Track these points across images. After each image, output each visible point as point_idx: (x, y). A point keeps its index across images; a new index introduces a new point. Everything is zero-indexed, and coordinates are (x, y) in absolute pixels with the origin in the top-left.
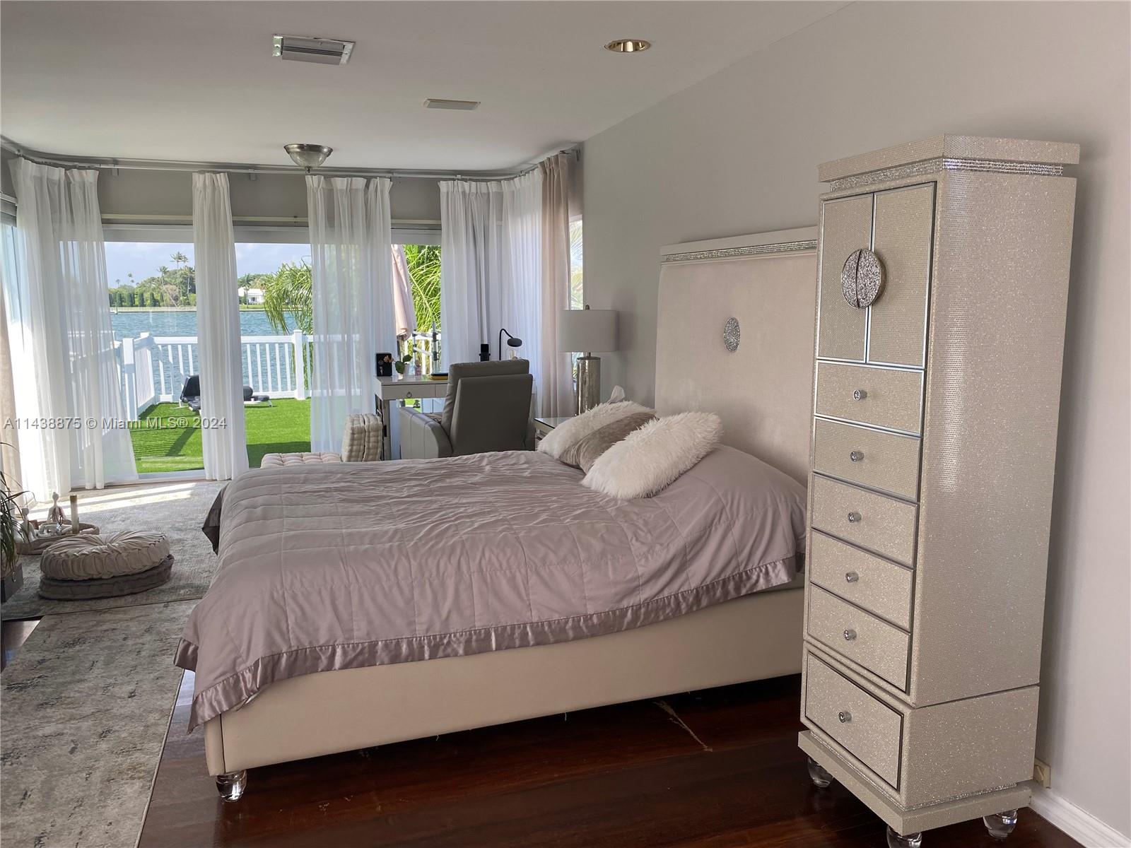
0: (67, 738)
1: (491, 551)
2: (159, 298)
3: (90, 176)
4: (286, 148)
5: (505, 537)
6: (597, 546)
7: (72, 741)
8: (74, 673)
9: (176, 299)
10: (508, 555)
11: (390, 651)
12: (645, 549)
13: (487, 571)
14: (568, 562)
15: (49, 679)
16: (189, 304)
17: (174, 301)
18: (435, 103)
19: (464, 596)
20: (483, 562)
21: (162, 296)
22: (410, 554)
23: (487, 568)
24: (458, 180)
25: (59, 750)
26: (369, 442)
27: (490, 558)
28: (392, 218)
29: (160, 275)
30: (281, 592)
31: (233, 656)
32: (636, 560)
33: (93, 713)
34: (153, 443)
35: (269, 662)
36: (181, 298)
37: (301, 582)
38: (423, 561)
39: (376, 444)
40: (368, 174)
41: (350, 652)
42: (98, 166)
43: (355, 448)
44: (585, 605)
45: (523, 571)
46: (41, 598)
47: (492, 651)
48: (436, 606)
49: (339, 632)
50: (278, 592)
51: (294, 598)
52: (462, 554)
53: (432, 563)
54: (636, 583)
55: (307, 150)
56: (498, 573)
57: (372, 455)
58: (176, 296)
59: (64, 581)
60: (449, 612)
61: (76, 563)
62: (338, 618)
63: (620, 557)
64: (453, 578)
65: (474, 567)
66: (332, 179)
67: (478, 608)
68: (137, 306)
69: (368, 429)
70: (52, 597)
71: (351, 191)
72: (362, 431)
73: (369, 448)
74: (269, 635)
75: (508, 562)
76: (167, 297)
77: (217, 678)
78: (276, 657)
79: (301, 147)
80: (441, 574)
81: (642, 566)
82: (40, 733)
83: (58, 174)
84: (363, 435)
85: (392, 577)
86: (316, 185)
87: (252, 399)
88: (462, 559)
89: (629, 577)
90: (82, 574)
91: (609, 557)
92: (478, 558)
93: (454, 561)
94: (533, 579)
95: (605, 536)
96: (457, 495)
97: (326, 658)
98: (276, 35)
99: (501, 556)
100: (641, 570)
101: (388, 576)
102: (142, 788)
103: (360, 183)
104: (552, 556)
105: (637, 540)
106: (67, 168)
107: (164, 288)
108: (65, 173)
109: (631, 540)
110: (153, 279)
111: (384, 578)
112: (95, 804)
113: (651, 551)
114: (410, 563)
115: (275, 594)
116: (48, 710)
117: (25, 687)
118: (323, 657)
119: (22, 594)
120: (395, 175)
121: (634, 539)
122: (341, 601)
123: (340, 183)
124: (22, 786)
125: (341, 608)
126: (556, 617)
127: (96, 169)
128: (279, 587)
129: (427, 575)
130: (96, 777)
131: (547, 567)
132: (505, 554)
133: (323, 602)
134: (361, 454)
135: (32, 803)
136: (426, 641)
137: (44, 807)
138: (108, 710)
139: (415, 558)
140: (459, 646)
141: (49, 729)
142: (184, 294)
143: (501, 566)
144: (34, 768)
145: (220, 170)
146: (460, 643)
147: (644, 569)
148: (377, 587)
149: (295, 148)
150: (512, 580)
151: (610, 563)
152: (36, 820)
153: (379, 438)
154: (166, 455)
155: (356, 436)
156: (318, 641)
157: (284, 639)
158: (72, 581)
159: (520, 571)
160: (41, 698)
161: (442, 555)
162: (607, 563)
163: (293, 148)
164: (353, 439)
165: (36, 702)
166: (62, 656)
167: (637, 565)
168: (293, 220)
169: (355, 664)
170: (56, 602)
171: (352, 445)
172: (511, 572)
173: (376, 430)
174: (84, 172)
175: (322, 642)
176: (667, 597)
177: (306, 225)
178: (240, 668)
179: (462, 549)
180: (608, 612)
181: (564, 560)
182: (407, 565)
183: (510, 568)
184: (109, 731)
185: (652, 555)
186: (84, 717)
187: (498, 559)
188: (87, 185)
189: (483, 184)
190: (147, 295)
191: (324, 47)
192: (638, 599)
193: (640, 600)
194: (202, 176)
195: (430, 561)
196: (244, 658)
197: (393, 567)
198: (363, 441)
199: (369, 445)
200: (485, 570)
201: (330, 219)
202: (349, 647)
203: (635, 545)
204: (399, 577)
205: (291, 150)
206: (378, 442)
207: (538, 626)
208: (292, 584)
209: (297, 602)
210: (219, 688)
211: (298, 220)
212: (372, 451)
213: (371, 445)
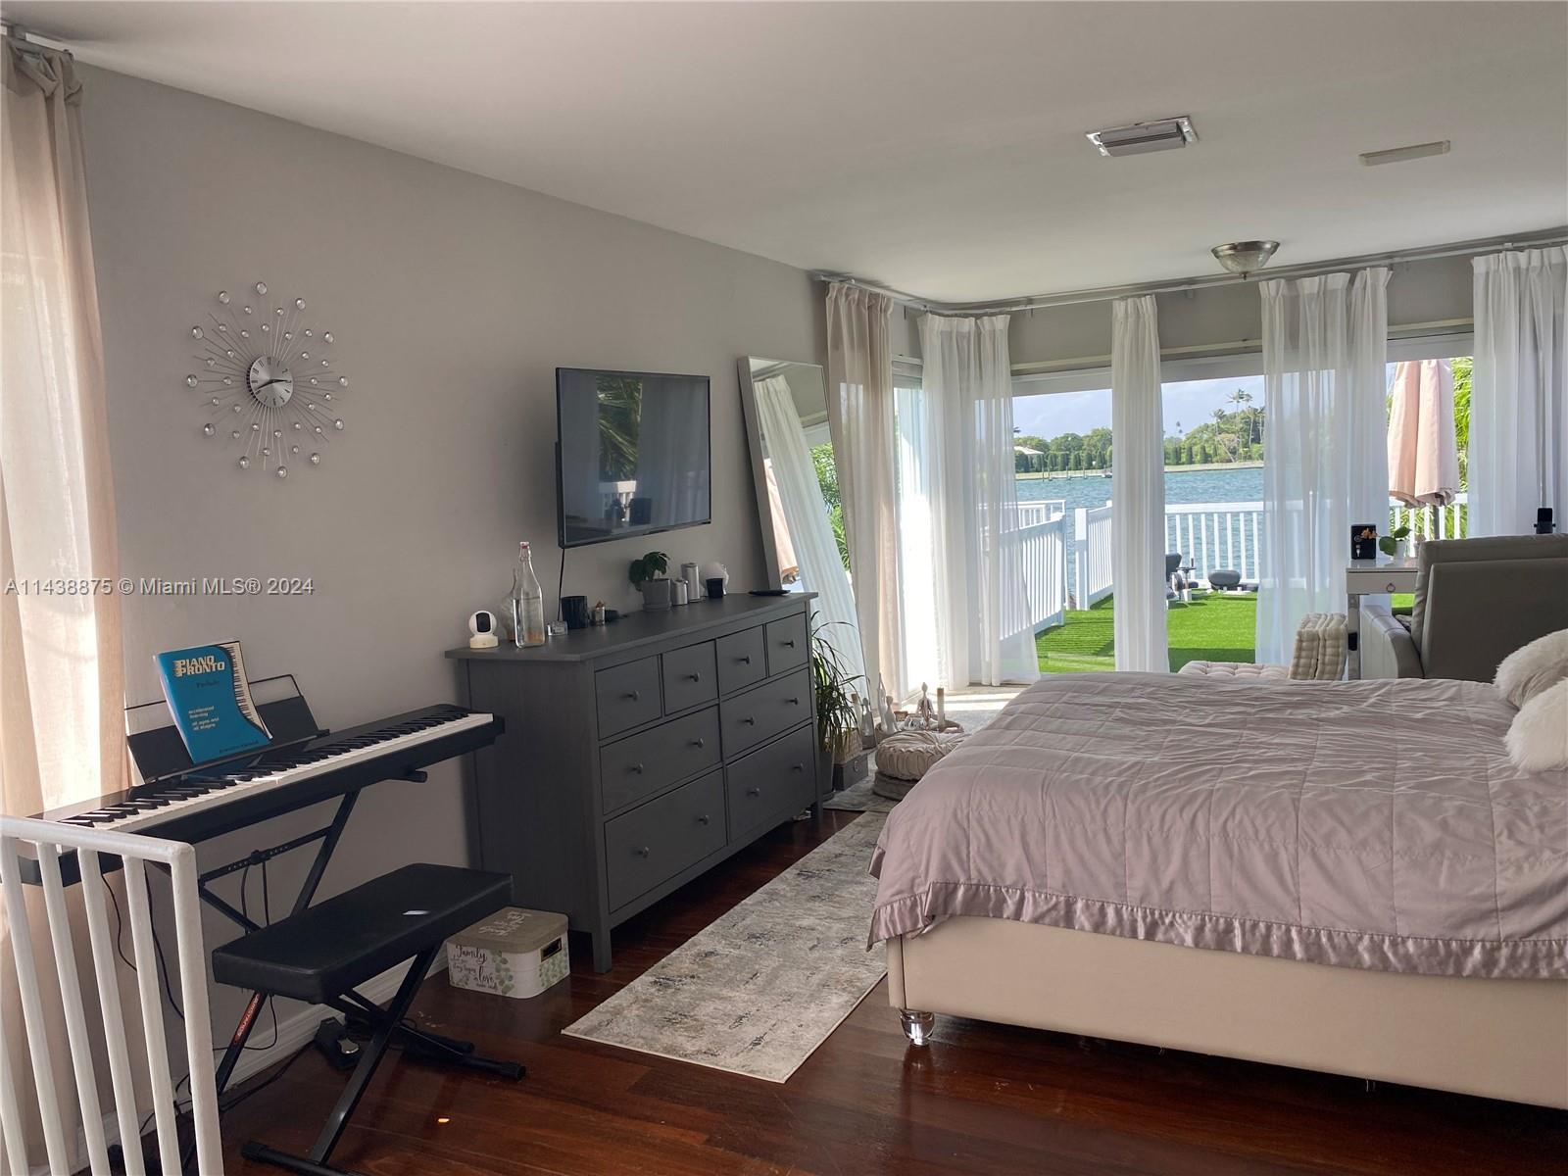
0: (815, 934)
1: (1247, 812)
2: (1212, 452)
3: (1001, 322)
4: (1215, 252)
5: (1278, 795)
6: (1429, 833)
7: (818, 939)
8: (858, 874)
9: (1234, 452)
10: (1270, 822)
11: (1092, 915)
12: (1521, 852)
13: (1234, 837)
14: (1368, 849)
15: (835, 874)
16: (1250, 458)
17: (1230, 455)
18: (1370, 157)
19: (1196, 866)
20: (1230, 824)
21: (1215, 450)
22: (1131, 796)
23: (1234, 833)
24: (1507, 250)
25: (801, 945)
26: (1324, 655)
27: (1241, 822)
28: (1389, 324)
29: (1214, 421)
30: (965, 812)
31: (911, 874)
32: (1499, 868)
33: (849, 918)
34: (1089, 638)
35: (941, 889)
36: (1241, 450)
37: (990, 804)
38: (1145, 805)
39: (1336, 658)
40: (1352, 266)
41: (1042, 904)
42: (1008, 309)
43: (1302, 661)
44: (1394, 920)
45: (1291, 847)
46: (875, 793)
47: (1234, 951)
48: (1155, 870)
49: (1028, 875)
50: (962, 812)
51: (980, 820)
52: (1201, 807)
53: (1156, 812)
54: (1489, 905)
55: (1241, 250)
56: (1251, 844)
57: (1328, 673)
58: (1234, 448)
59: (891, 777)
60: (1172, 883)
61: (900, 760)
62: (1028, 858)
63: (1470, 857)
64: (1182, 838)
65: (1215, 826)
66: (1298, 281)
67: (1216, 886)
68: (1183, 464)
69: (1324, 636)
70: (881, 793)
71: (1325, 294)
72: (1314, 638)
73: (1323, 663)
74: (944, 858)
75: (1268, 831)
76: (1222, 450)
77: (893, 895)
78: (952, 886)
79: (1234, 247)
80: (1166, 829)
81: (1507, 879)
82: (798, 924)
83: (968, 324)
84: (1315, 643)
85: (1098, 817)
86: (1273, 293)
87: (1239, 588)
88: (1200, 814)
89: (1476, 891)
90: (905, 772)
91: (1448, 853)
92: (1224, 815)
93: (1188, 814)
94: (1306, 864)
95: (1452, 822)
96: (1275, 732)
97: (1014, 903)
98: (1088, 133)
99: (1259, 821)
100: (1501, 885)
101: (1093, 818)
102: (846, 1002)
103: (1339, 280)
104: (1342, 834)
105: (1511, 835)
106: (978, 317)
107: (1218, 438)
108: (976, 323)
109: (1500, 834)
110: (1207, 426)
111: (1088, 816)
112: (800, 1003)
113: (1531, 859)
114: (1126, 805)
115: (959, 812)
116: (817, 904)
117: (811, 877)
118: (1009, 902)
119: (862, 786)
120: (1397, 260)
121: (1505, 833)
122: (1033, 836)
123: (1309, 285)
124: (757, 967)
125: (1033, 846)
126: (1342, 927)
127: (1008, 313)
128: (964, 805)
129: (1146, 826)
130: (816, 979)
131: (1332, 850)
132: (1266, 817)
133: (1011, 833)
134: (1312, 671)
135: (755, 984)
136: (1140, 914)
137: (761, 992)
138: (863, 918)
139: (1133, 802)
140: (1186, 932)
141: (805, 923)
142: (1246, 445)
143: (1256, 832)
144: (775, 953)
145: (1145, 292)
146: (1187, 927)
147: (1509, 884)
148: (1078, 829)
149: (1225, 250)
150: (1272, 859)
151: (1446, 863)
152: (750, 1000)
153: (1340, 650)
154: (1093, 654)
155: (1304, 644)
156: (1003, 880)
157: (964, 870)
158: (897, 778)
159: (1286, 849)
160: (818, 890)
161: (1172, 804)
162: (1441, 864)
163: (1222, 251)
164: (1300, 649)
165: (811, 893)
166: (858, 854)
167: (1498, 876)
168: (1241, 344)
169: (1047, 920)
170: (883, 799)
171: (1298, 657)
172: (1271, 846)
173: (1336, 638)
174: (994, 318)
175: (1008, 883)
176: (1558, 942)
177: (1259, 350)
178: (919, 890)
179: (1205, 800)
180: (1436, 940)
181: (1364, 844)
182: (1122, 809)
183: (1271, 840)
184: (851, 939)
185: (1532, 868)
186: (840, 919)
187: (1253, 823)
188: (998, 333)
189: (1554, 251)
190: (1196, 449)
191: (1153, 131)
192: (1495, 931)
193: (1499, 934)
194: (1123, 304)
195: (1153, 808)
196: (923, 878)
197: (1102, 807)
198: (1315, 653)
199: (1324, 660)
200: (1231, 835)
201: (1293, 336)
202: (1040, 896)
203: (1504, 843)
204: (1108, 822)
205: (1221, 254)
206: (1338, 656)
207: (1309, 933)
208: (980, 803)
209: (981, 826)
210: (896, 905)
211: (1249, 343)
212: (1328, 668)
213: (1327, 658)
